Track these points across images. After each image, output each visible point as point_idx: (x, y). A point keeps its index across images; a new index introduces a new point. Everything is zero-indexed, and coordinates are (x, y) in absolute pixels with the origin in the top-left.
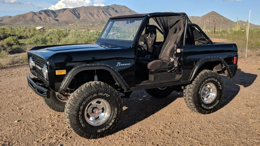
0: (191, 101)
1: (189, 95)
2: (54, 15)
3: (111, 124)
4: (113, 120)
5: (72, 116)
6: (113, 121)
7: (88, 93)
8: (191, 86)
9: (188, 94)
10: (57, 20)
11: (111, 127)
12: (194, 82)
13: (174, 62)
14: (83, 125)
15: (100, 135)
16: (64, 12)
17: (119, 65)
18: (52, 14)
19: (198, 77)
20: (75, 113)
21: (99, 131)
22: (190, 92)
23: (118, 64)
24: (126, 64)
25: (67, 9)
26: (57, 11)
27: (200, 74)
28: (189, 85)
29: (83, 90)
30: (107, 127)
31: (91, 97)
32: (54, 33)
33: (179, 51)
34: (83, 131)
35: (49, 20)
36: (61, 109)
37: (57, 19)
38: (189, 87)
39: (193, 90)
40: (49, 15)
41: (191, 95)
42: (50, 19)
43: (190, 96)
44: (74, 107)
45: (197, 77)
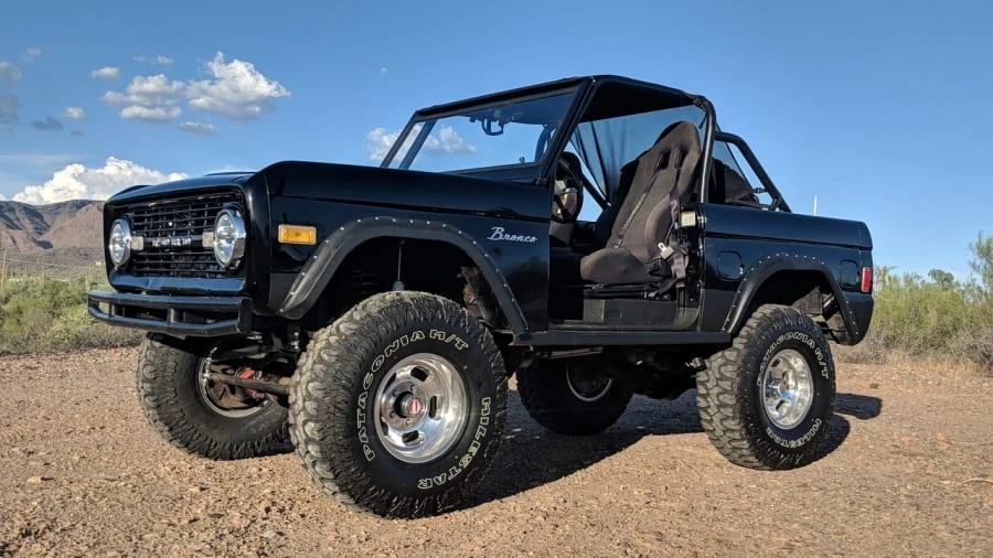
0: (729, 412)
1: (720, 390)
2: (32, 222)
3: (466, 461)
4: (476, 445)
5: (332, 409)
6: (474, 450)
7: (394, 324)
8: (730, 354)
9: (717, 385)
10: (46, 245)
11: (465, 472)
12: (738, 343)
13: (672, 261)
14: (368, 452)
15: (428, 501)
16: (78, 214)
17: (498, 236)
18: (27, 221)
19: (752, 322)
20: (342, 396)
21: (423, 484)
22: (726, 379)
23: (497, 232)
24: (521, 238)
25: (90, 202)
26: (46, 207)
27: (757, 314)
28: (720, 354)
29: (374, 311)
30: (454, 472)
31: (405, 341)
32: (29, 289)
33: (688, 219)
34: (367, 476)
35: (10, 241)
36: (216, 445)
37: (43, 238)
38: (720, 361)
39: (739, 369)
40: (15, 222)
41: (729, 388)
42: (17, 239)
43: (725, 391)
44: (339, 375)
45: (748, 323)
